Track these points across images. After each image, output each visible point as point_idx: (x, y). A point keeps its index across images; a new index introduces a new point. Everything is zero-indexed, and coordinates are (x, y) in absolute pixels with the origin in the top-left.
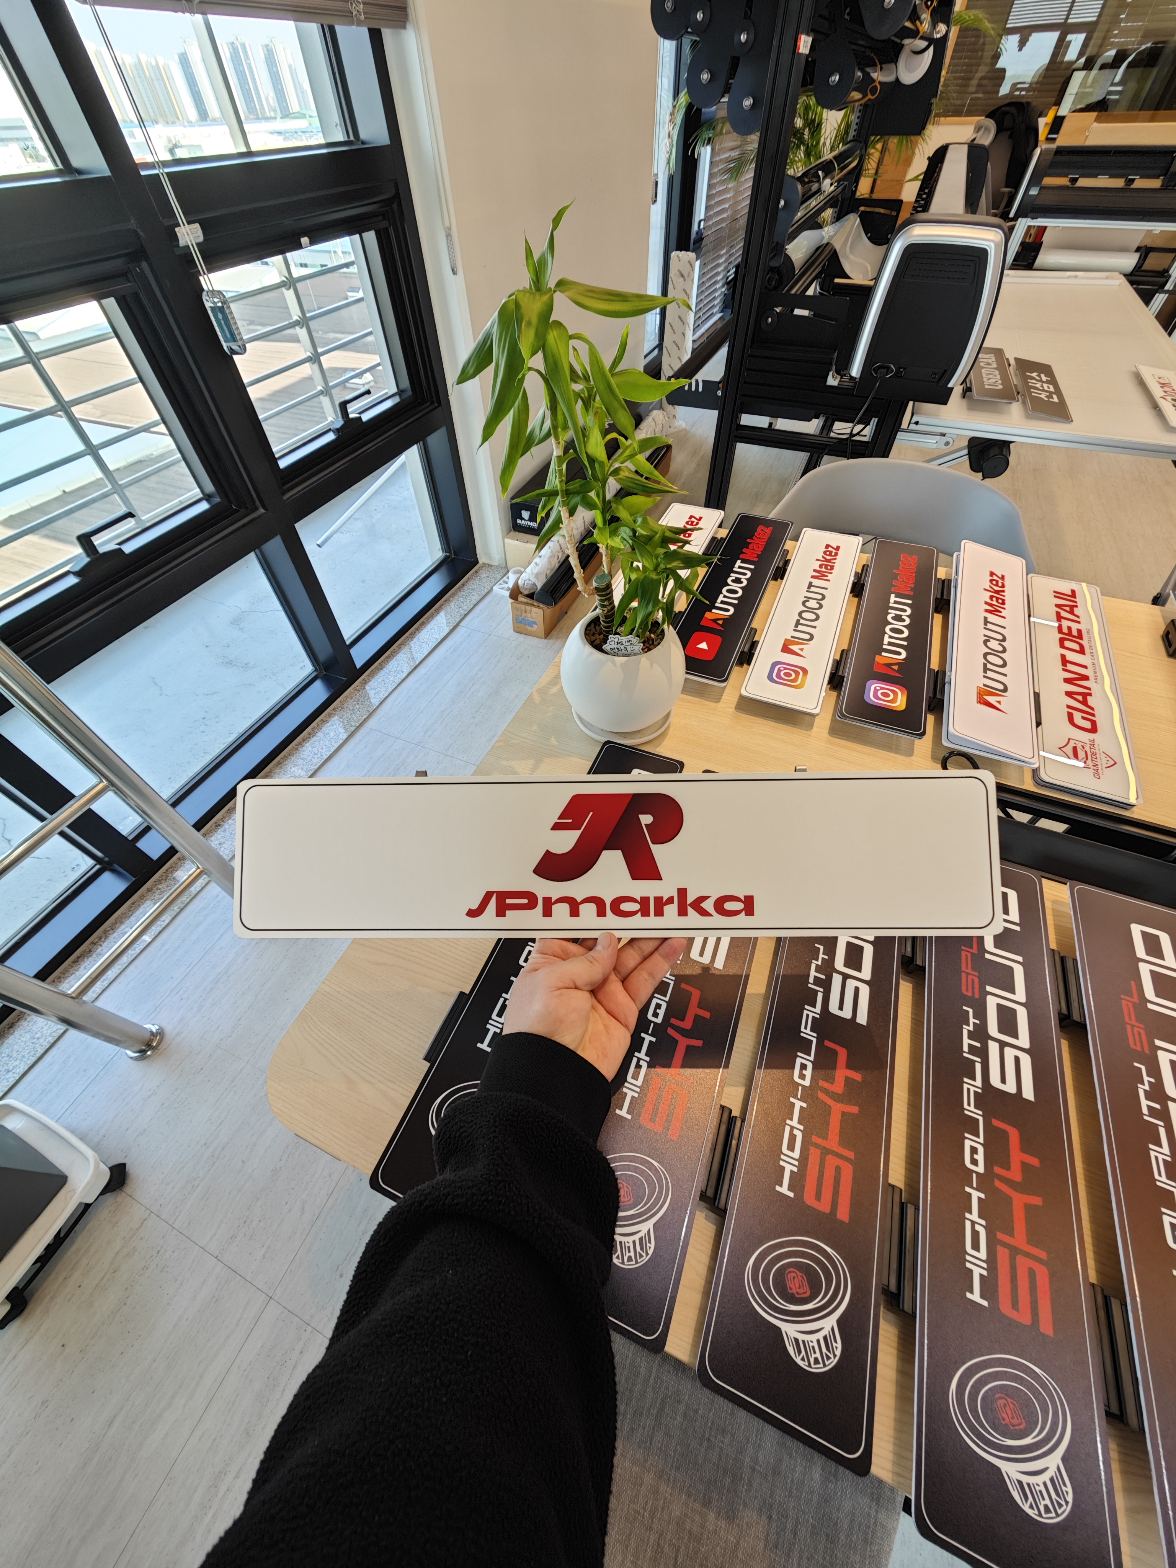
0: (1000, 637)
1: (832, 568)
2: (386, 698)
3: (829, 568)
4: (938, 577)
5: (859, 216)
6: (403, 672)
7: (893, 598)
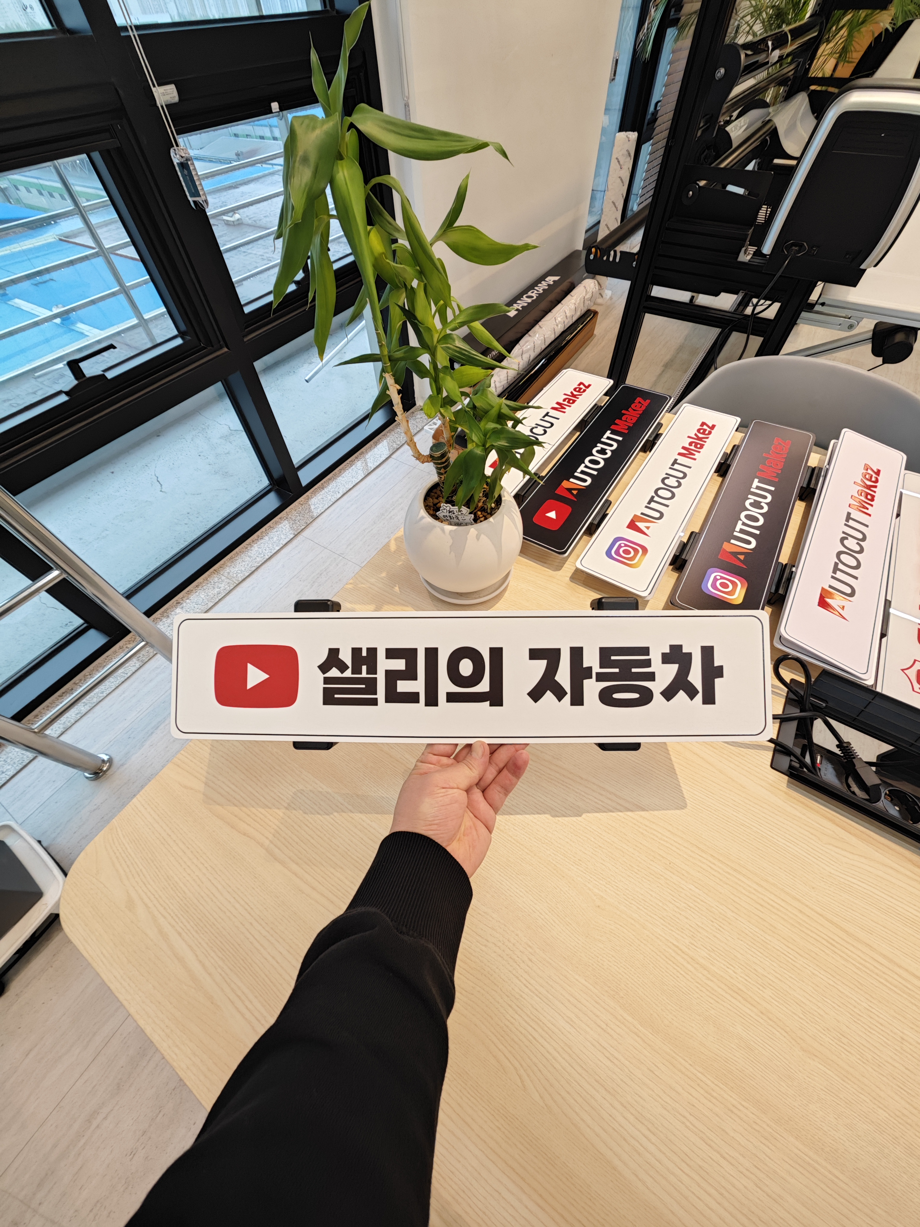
0: (860, 536)
1: (702, 446)
2: (322, 513)
3: (699, 446)
4: (809, 464)
5: (809, 96)
6: (339, 493)
7: (756, 483)
